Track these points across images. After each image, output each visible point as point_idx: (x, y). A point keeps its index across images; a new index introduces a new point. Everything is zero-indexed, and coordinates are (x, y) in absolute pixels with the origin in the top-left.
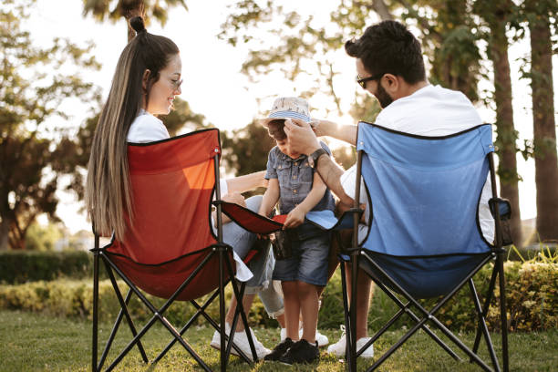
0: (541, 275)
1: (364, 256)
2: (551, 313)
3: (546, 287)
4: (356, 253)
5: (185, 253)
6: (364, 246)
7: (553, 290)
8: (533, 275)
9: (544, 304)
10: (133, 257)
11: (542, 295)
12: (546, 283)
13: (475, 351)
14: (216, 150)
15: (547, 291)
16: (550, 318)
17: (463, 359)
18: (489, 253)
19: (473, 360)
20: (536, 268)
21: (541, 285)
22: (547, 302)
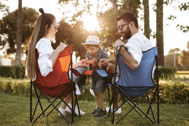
0: (164, 86)
1: (117, 87)
2: (166, 97)
3: (165, 89)
4: (115, 86)
5: (60, 85)
6: (117, 84)
7: (167, 90)
8: (161, 85)
9: (165, 95)
10: (43, 85)
11: (164, 92)
12: (165, 88)
13: (147, 114)
14: (71, 52)
15: (166, 91)
16: (166, 99)
17: (144, 116)
18: (155, 86)
19: (146, 116)
20: (163, 84)
21: (164, 88)
22: (166, 94)
